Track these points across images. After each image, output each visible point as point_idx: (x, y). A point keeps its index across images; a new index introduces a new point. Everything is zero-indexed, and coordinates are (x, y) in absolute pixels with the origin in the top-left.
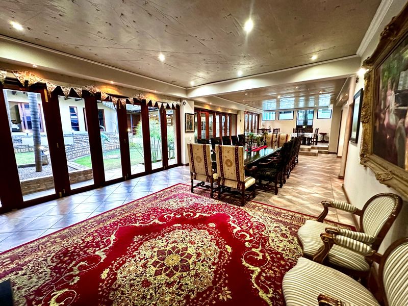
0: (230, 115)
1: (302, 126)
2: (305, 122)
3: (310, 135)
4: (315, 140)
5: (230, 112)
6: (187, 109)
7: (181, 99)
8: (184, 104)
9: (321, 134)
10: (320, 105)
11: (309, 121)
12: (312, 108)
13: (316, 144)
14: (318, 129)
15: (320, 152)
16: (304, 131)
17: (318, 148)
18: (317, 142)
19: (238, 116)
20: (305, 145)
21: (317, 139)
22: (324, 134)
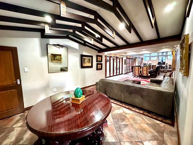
0: (134, 59)
1: (161, 62)
2: (162, 61)
3: (164, 66)
4: (166, 68)
5: (134, 58)
6: (125, 58)
7: (123, 56)
8: (124, 57)
9: (169, 65)
10: (168, 54)
11: (163, 60)
12: (165, 55)
13: (167, 69)
14: (167, 64)
15: (167, 72)
16: (161, 64)
17: (167, 70)
18: (167, 68)
19: (136, 59)
20: (162, 69)
21: (167, 67)
22: (170, 65)
